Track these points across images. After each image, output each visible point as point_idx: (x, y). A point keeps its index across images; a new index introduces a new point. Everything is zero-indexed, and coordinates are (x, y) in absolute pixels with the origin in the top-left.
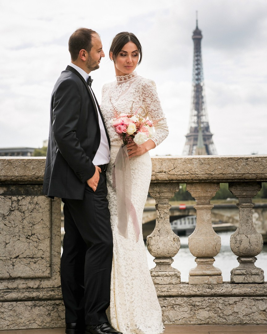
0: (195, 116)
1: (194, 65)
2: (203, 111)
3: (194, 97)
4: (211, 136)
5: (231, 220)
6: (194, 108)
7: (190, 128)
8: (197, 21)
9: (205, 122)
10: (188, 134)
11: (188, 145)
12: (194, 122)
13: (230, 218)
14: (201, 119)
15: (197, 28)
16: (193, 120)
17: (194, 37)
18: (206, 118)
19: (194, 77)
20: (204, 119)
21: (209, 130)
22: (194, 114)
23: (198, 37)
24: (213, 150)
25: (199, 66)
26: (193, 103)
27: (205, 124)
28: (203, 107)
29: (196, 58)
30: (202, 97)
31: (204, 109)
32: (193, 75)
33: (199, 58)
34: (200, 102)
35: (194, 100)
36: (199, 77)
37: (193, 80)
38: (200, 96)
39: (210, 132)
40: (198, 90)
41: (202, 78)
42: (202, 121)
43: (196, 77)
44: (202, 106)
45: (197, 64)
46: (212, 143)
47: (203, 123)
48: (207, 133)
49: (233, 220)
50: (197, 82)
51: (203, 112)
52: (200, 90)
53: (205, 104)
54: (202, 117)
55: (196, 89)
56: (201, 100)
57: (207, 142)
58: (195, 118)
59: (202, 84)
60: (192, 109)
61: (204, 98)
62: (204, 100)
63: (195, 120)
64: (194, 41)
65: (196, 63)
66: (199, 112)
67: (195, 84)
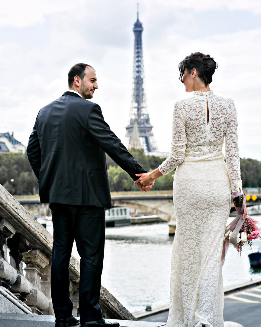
0: (135, 108)
1: (134, 57)
2: (144, 103)
3: (134, 89)
4: (151, 128)
5: (155, 212)
6: (134, 100)
7: (130, 120)
8: (138, 13)
9: (145, 114)
10: (128, 126)
11: (128, 137)
12: (135, 114)
13: (154, 209)
14: (141, 111)
15: (138, 20)
16: (133, 113)
17: (135, 30)
18: (146, 110)
19: (135, 69)
20: (144, 111)
21: (149, 122)
22: (134, 106)
23: (139, 29)
24: (153, 142)
25: (140, 59)
26: (134, 95)
27: (145, 116)
28: (144, 100)
29: (137, 50)
30: (143, 90)
31: (145, 101)
32: (134, 67)
33: (139, 50)
34: (141, 94)
35: (134, 92)
36: (140, 69)
37: (134, 72)
38: (141, 88)
39: (150, 124)
40: (139, 82)
41: (142, 70)
42: (142, 113)
43: (137, 69)
44: (142, 98)
45: (138, 57)
46: (152, 135)
47: (143, 115)
48: (147, 126)
49: (157, 211)
50: (137, 74)
51: (143, 105)
52: (140, 82)
53: (145, 96)
54: (142, 109)
55: (136, 81)
56: (141, 92)
57: (147, 134)
58: (135, 110)
59: (142, 77)
60: (133, 102)
61: (145, 90)
62: (145, 92)
63: (135, 112)
64: (135, 33)
65: (137, 55)
66: (139, 104)
67: (135, 77)
